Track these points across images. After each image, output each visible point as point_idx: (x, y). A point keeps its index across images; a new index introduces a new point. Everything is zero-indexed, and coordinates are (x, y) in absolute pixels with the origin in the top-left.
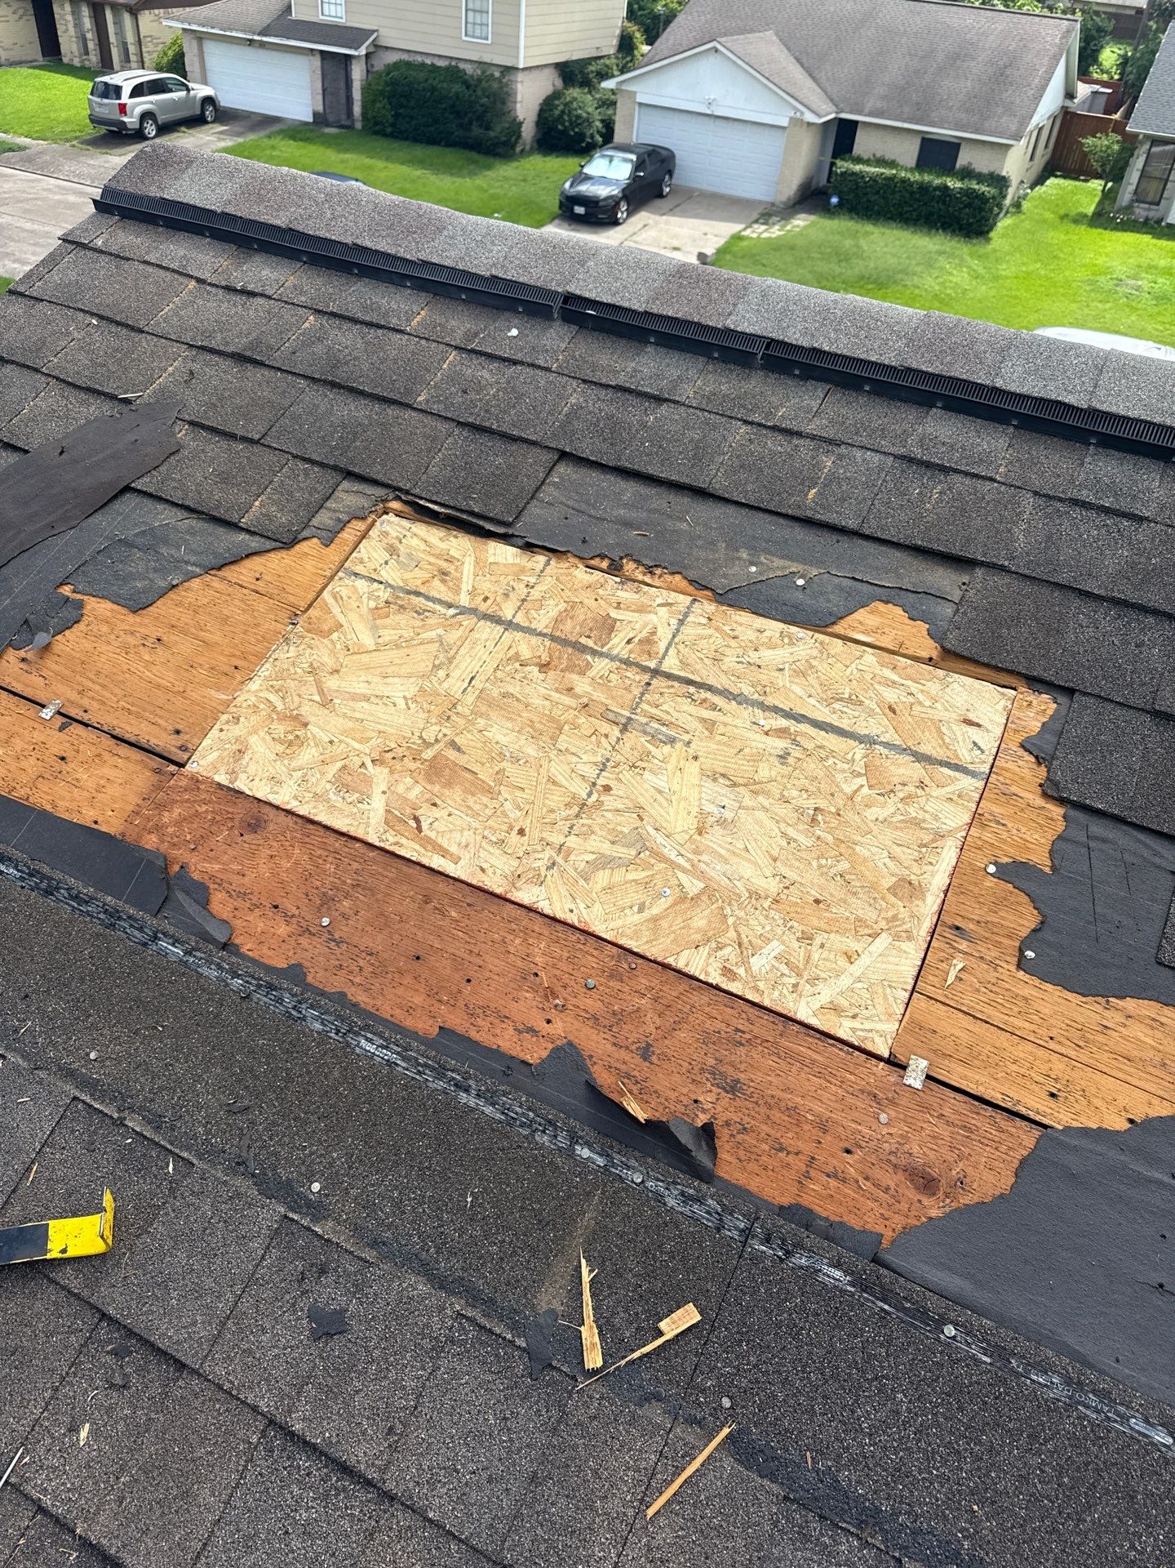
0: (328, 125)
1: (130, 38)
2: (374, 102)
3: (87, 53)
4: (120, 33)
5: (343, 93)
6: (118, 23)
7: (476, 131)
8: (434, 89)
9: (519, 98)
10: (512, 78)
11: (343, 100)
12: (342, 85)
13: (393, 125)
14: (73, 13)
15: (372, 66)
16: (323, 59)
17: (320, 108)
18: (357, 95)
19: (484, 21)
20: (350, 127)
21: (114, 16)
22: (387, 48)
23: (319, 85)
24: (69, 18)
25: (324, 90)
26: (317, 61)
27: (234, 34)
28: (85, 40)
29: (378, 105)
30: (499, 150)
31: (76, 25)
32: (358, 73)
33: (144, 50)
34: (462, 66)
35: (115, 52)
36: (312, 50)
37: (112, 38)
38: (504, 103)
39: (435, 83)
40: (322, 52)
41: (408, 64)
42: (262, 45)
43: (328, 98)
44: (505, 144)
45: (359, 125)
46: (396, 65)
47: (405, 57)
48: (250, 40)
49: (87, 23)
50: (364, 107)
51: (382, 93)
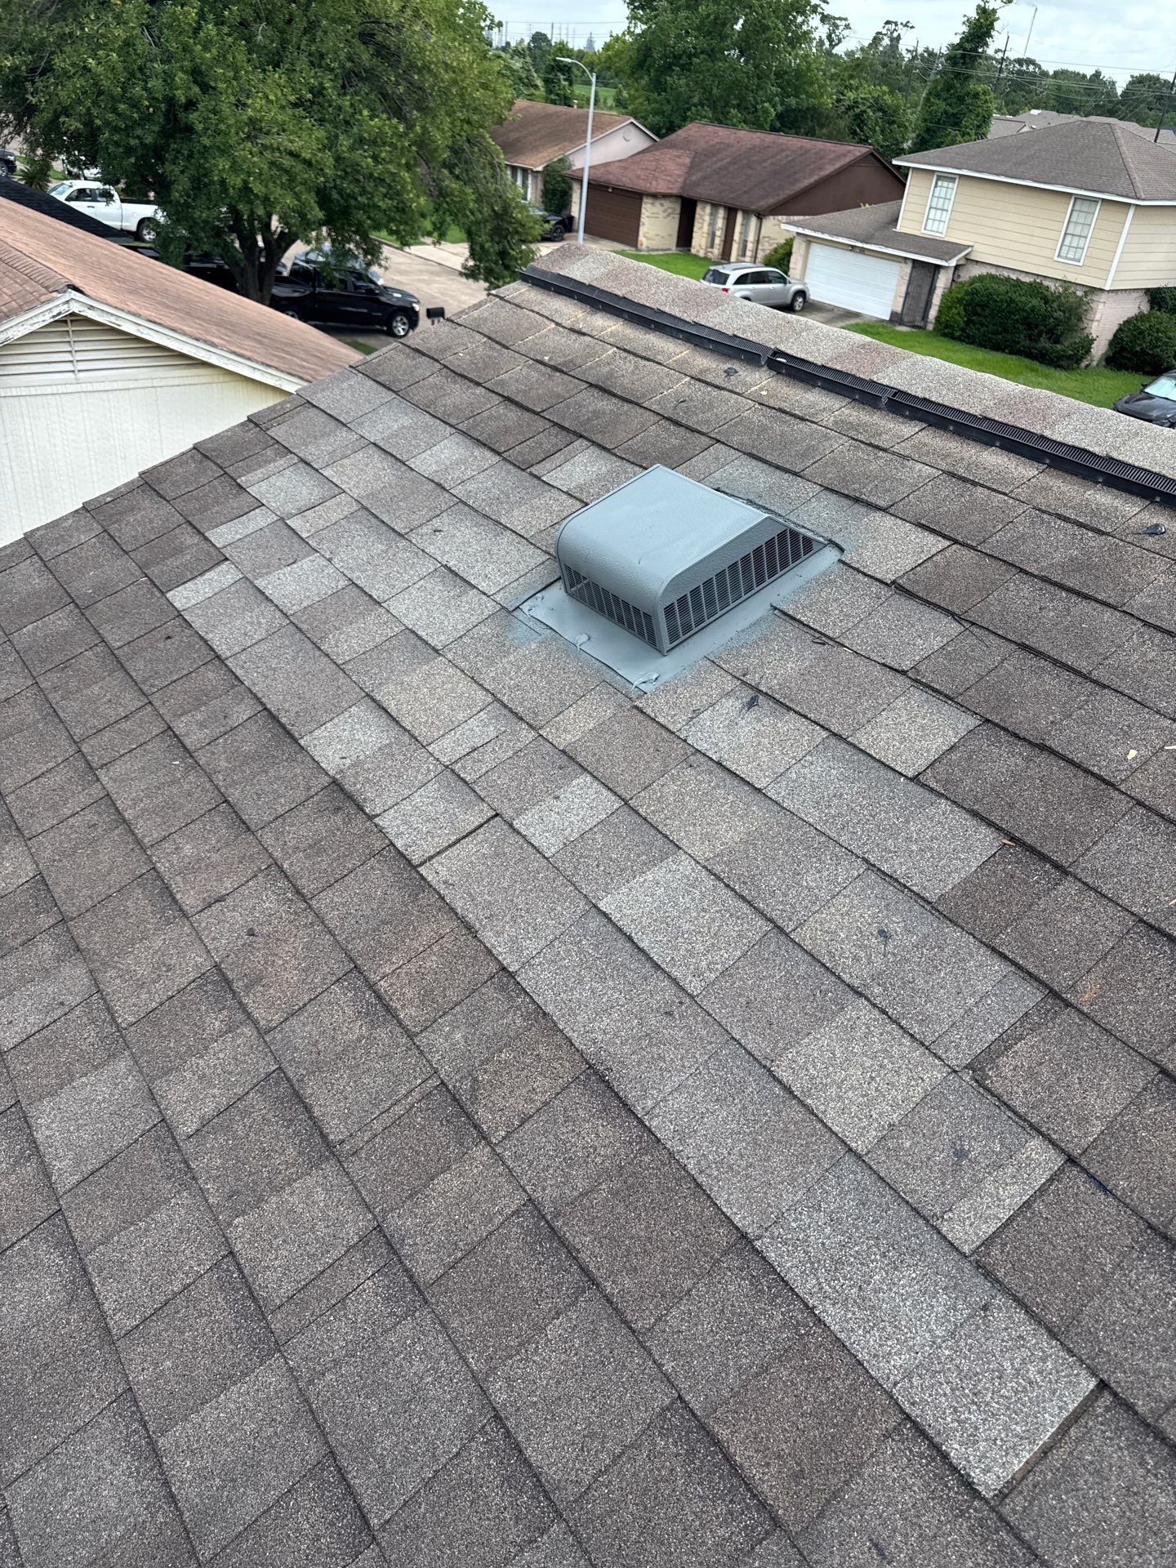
0: (901, 323)
1: (751, 237)
2: (950, 308)
3: (712, 246)
4: (744, 233)
5: (924, 297)
6: (745, 225)
7: (1044, 343)
8: (1012, 300)
9: (1097, 317)
10: (1095, 298)
11: (923, 304)
12: (926, 290)
13: (962, 330)
14: (711, 214)
15: (959, 276)
16: (914, 267)
17: (899, 309)
18: (936, 300)
19: (1081, 245)
20: (923, 328)
21: (744, 218)
22: (977, 262)
23: (904, 289)
24: (707, 218)
25: (907, 294)
26: (907, 269)
27: (840, 240)
28: (713, 236)
29: (954, 311)
30: (1061, 363)
31: (710, 224)
32: (943, 282)
33: (760, 247)
34: (1046, 283)
35: (735, 247)
36: (906, 258)
37: (736, 237)
38: (1080, 319)
39: (1014, 296)
40: (914, 261)
41: (992, 277)
42: (862, 251)
43: (909, 301)
44: (1069, 357)
45: (930, 327)
46: (981, 278)
47: (993, 271)
48: (853, 247)
49: (720, 223)
50: (940, 311)
51: (960, 301)
